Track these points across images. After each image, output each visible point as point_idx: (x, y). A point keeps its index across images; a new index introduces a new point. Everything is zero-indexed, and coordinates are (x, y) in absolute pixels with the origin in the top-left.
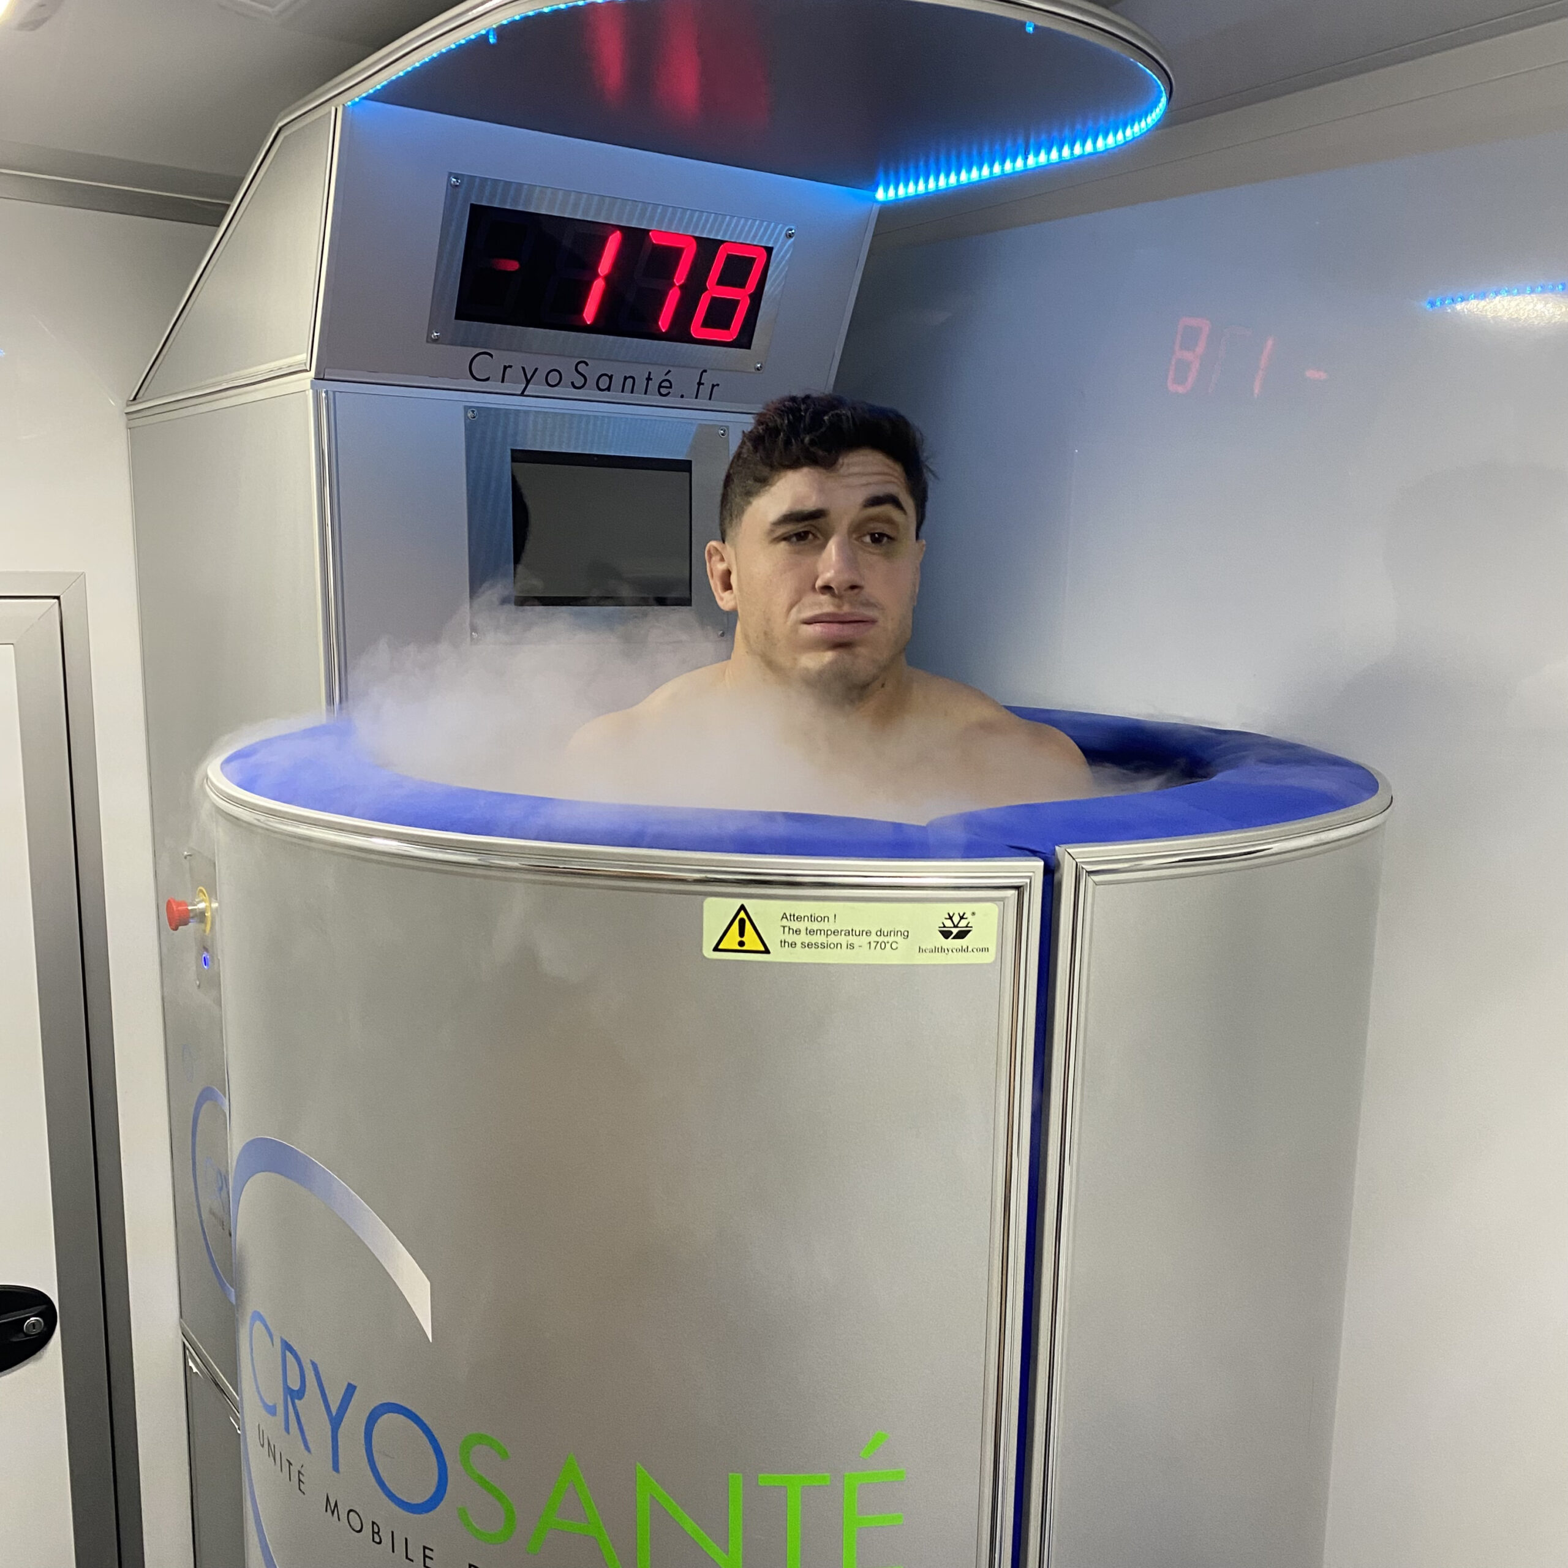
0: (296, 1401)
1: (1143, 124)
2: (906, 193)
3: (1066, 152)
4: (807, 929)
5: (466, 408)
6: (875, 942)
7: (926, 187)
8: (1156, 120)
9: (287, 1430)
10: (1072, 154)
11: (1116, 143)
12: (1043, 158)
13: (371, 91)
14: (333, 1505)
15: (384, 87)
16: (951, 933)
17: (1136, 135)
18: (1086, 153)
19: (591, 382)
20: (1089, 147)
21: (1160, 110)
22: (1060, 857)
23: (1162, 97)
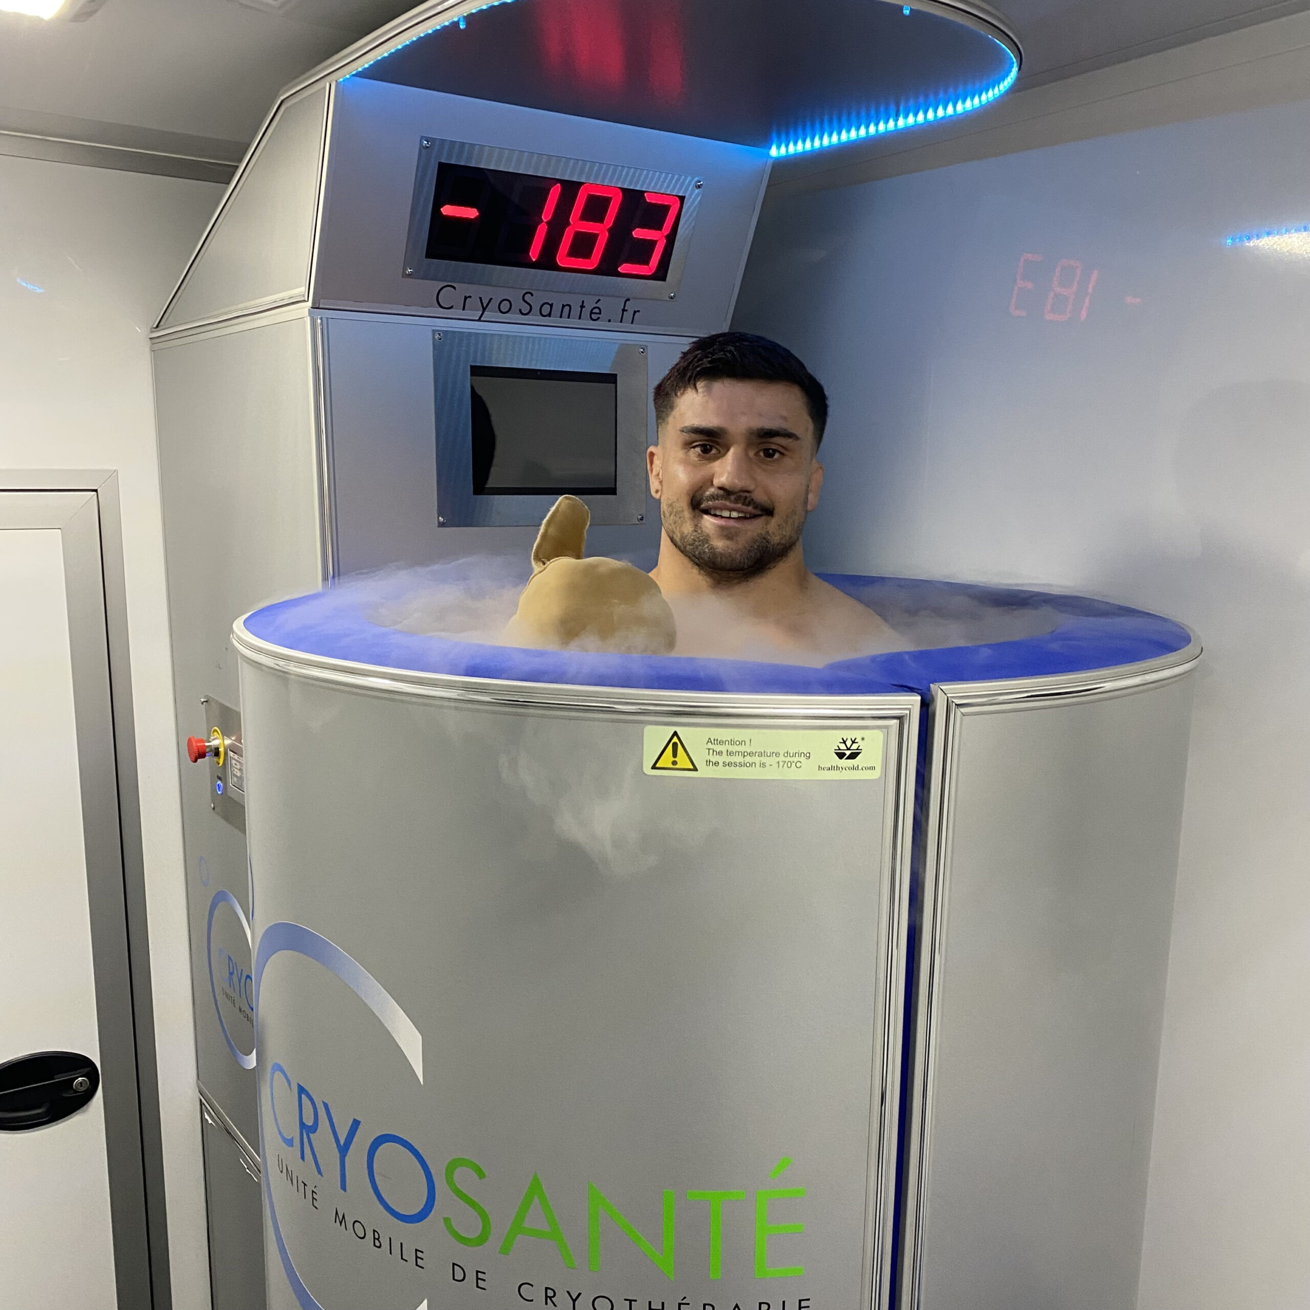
0: (310, 1134)
1: (996, 89)
2: (795, 150)
3: (930, 115)
4: (727, 751)
5: (434, 331)
6: (782, 761)
7: (812, 145)
8: (1008, 87)
9: (303, 1158)
10: (936, 116)
11: (973, 106)
12: (911, 120)
13: (360, 69)
14: (341, 1218)
15: (371, 66)
16: (845, 754)
17: (990, 100)
18: (947, 115)
19: (536, 309)
20: (950, 110)
21: (1011, 79)
22: (933, 693)
23: (1013, 67)
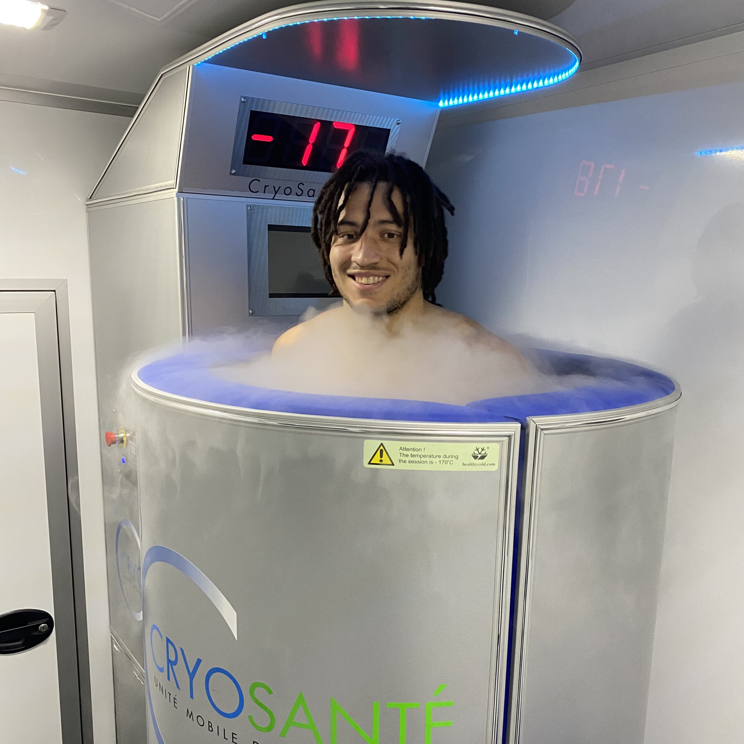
0: (173, 666)
1: (567, 73)
2: (453, 104)
3: (530, 86)
4: (411, 454)
5: (247, 205)
6: (442, 460)
7: (463, 101)
8: (573, 73)
9: (169, 679)
10: (533, 87)
11: (554, 82)
12: (519, 88)
13: (206, 59)
14: (190, 714)
15: (212, 57)
16: (478, 457)
17: (563, 79)
18: (539, 87)
19: (305, 192)
22: (528, 422)
23: (576, 62)
